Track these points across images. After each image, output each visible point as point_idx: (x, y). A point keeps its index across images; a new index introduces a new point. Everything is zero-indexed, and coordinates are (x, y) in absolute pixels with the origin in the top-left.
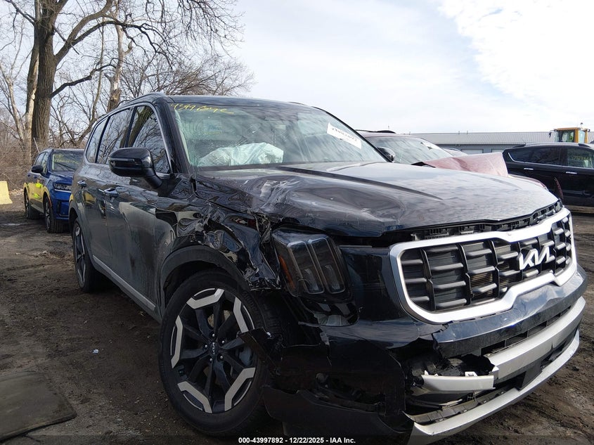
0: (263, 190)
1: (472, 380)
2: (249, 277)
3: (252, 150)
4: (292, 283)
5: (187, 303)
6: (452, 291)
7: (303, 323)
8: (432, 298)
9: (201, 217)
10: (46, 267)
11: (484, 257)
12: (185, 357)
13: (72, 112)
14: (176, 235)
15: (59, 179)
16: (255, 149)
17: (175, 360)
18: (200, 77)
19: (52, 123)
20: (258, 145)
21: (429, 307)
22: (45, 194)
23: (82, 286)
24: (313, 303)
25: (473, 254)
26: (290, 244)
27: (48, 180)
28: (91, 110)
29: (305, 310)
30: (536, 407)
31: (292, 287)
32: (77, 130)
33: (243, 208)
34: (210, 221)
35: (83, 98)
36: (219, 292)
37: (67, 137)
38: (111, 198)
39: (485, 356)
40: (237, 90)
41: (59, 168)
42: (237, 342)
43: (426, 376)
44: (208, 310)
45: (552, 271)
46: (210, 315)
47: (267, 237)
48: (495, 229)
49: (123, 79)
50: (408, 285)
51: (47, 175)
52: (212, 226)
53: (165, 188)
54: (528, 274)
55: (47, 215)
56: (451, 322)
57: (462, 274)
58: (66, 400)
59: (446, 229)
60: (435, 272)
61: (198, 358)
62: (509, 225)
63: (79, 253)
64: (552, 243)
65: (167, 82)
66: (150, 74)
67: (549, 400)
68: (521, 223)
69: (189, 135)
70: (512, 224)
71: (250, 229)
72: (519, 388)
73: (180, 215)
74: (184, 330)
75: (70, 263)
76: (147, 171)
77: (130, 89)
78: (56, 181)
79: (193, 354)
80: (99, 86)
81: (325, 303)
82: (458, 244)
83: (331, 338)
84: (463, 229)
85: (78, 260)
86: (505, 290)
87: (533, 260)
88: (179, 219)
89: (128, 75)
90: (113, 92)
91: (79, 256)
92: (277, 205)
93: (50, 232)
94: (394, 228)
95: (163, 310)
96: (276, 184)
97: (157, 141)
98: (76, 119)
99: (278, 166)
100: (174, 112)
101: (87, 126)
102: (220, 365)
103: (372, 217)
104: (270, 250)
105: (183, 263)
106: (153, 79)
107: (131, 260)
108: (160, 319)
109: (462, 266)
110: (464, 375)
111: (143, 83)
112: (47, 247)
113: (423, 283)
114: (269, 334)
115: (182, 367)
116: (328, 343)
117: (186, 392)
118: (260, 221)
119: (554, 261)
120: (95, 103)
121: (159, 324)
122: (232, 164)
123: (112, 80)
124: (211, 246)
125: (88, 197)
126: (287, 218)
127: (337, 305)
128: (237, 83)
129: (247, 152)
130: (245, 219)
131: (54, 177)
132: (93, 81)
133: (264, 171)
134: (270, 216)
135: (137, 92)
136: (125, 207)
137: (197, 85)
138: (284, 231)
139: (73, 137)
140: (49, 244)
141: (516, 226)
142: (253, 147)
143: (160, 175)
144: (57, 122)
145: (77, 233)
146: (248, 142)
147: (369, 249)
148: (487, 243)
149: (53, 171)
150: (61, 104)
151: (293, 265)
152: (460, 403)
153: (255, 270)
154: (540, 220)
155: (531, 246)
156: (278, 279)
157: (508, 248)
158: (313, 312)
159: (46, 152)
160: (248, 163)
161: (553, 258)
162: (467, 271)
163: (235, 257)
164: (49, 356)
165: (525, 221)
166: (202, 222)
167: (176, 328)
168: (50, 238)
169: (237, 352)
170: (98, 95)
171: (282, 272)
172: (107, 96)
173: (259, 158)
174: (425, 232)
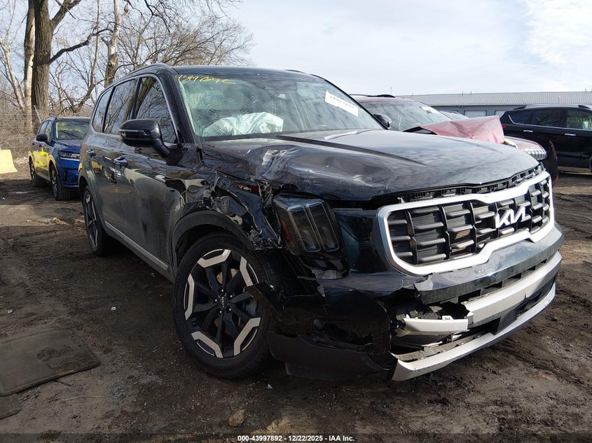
0: (264, 159)
1: (449, 324)
2: (253, 239)
3: (253, 119)
4: (292, 243)
5: (198, 262)
6: (432, 248)
7: (302, 277)
8: (415, 253)
9: (208, 184)
10: (58, 233)
11: (463, 217)
12: (198, 310)
13: (71, 78)
14: (185, 200)
15: (64, 147)
16: (256, 118)
17: (188, 313)
18: (198, 39)
19: (51, 91)
20: (260, 114)
21: (413, 261)
22: (51, 162)
23: (95, 250)
24: (311, 260)
25: (453, 214)
26: (289, 209)
27: (53, 148)
28: (90, 76)
29: (304, 266)
30: (514, 352)
31: (291, 247)
32: (76, 97)
33: (246, 176)
34: (217, 188)
35: (80, 63)
36: (227, 253)
37: (66, 104)
38: (121, 166)
39: (462, 303)
40: (235, 52)
41: (63, 136)
42: (244, 295)
43: (407, 319)
44: (217, 268)
45: (528, 229)
46: (219, 273)
47: (269, 202)
48: (475, 191)
49: (121, 43)
50: (394, 243)
51: (52, 143)
52: (219, 192)
53: (173, 157)
54: (504, 232)
55: (53, 183)
56: (432, 274)
57: (442, 232)
58: (90, 351)
59: (430, 192)
60: (418, 231)
61: (209, 310)
62: (489, 188)
63: (90, 219)
64: (528, 203)
65: (165, 45)
66: (147, 37)
67: (526, 346)
68: (500, 185)
69: (194, 106)
70: (491, 187)
71: (253, 195)
72: (494, 332)
73: (187, 183)
74: (196, 286)
75: (80, 229)
76: (156, 141)
77: (127, 53)
78: (61, 149)
79: (204, 308)
80: (96, 51)
81: (321, 260)
82: (440, 206)
83: (326, 289)
84: (445, 192)
85: (89, 226)
86: (481, 246)
87: (509, 219)
88: (187, 187)
89: (126, 39)
90: (111, 57)
91: (91, 222)
92: (277, 173)
93: (57, 199)
94: (382, 193)
95: (175, 270)
96: (277, 153)
97: (159, 110)
98: (75, 85)
99: (279, 136)
100: (179, 84)
101: (86, 92)
102: (229, 317)
103: (363, 183)
104: (272, 213)
105: (193, 226)
106: (151, 42)
107: (143, 224)
108: (172, 278)
109: (443, 225)
110: (441, 319)
111: (140, 46)
112: (56, 214)
113: (408, 241)
114: (272, 286)
115: (195, 319)
116: (324, 295)
117: (199, 341)
118: (262, 188)
119: (530, 220)
120: (93, 68)
121: (171, 283)
122: (235, 134)
123: (109, 44)
124: (218, 210)
125: (95, 164)
126: (287, 185)
127: (332, 261)
128: (236, 44)
129: (248, 121)
130: (249, 186)
131: (59, 146)
132: (90, 45)
133: (265, 140)
134: (272, 183)
135: (135, 56)
136: (132, 174)
137: (196, 48)
138: (285, 196)
139: (72, 103)
140: (57, 211)
141: (495, 188)
142: (255, 117)
143: (167, 144)
144: (56, 88)
145: (88, 200)
146: (250, 112)
147: (359, 212)
148: (466, 205)
149: (57, 139)
150: (59, 70)
151: (292, 226)
152: (440, 345)
153: (259, 231)
154: (519, 182)
155: (508, 207)
156: (280, 239)
157: (486, 209)
158: (310, 268)
159: (49, 121)
160: (250, 132)
161: (529, 217)
162: (446, 229)
163: (240, 220)
164: (70, 313)
165: (504, 184)
166: (209, 189)
167: (188, 285)
168: (58, 205)
169: (244, 304)
170: (95, 60)
171: (283, 234)
172: (104, 61)
173: (260, 127)
174: (410, 196)
